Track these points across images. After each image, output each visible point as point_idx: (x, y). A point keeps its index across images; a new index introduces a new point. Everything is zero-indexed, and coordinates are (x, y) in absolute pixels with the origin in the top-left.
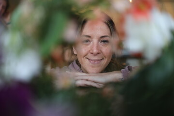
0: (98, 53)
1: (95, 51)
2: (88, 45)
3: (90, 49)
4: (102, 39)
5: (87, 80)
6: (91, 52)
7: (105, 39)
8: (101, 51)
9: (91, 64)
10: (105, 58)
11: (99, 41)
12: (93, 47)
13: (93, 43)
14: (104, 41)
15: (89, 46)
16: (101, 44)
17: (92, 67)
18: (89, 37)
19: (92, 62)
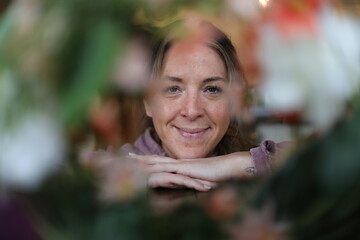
0: (200, 116)
1: (192, 111)
2: (176, 97)
3: (180, 107)
4: (207, 85)
5: (174, 173)
6: (183, 112)
7: (214, 84)
8: (205, 110)
9: (182, 139)
10: (213, 126)
11: (200, 88)
12: (187, 103)
13: (188, 94)
14: (213, 89)
15: (179, 100)
16: (205, 97)
17: (187, 145)
18: (179, 80)
19: (185, 134)
